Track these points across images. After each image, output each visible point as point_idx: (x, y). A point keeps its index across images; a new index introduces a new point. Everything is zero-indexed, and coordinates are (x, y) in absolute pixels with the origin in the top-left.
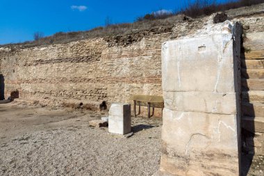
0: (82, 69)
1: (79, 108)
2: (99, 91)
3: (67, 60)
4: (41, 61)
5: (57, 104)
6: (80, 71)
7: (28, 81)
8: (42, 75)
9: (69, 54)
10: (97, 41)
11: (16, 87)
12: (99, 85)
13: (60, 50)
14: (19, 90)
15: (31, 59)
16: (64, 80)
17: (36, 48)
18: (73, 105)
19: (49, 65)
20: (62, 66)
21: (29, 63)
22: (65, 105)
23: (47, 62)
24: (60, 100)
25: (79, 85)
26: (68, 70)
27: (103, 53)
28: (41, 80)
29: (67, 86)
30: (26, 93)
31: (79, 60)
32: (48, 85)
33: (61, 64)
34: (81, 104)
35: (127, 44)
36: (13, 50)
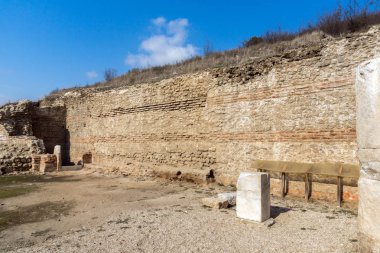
0: (179, 121)
1: (175, 179)
2: (205, 154)
3: (156, 107)
4: (121, 110)
5: (144, 173)
6: (176, 123)
7: (103, 140)
8: (122, 130)
9: (159, 99)
10: (201, 77)
11: (88, 148)
12: (204, 144)
13: (147, 93)
14: (93, 152)
15: (108, 107)
16: (153, 138)
17: (113, 92)
18: (167, 175)
19: (131, 116)
20: (151, 114)
21: (104, 113)
22: (156, 175)
23: (130, 111)
24: (150, 166)
25: (173, 145)
26: (158, 122)
27: (210, 95)
28: (122, 138)
29: (158, 147)
30: (102, 156)
31: (174, 106)
32: (131, 145)
33: (149, 113)
34: (179, 173)
35: (247, 79)
36: (83, 95)
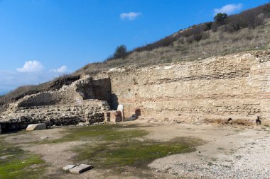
0: (224, 86)
1: (227, 123)
3: (201, 77)
4: (167, 80)
5: (197, 120)
6: (221, 87)
7: (151, 99)
8: (170, 93)
9: (204, 71)
10: (243, 57)
12: (248, 100)
13: (192, 68)
14: (141, 108)
15: (154, 78)
16: (200, 97)
17: (157, 68)
18: (219, 121)
19: (178, 83)
20: (196, 83)
21: (150, 82)
22: (207, 121)
23: (176, 80)
24: (201, 116)
25: (220, 102)
26: (206, 87)
27: (253, 68)
28: (169, 98)
29: (205, 103)
30: (149, 110)
31: (218, 76)
32: (179, 103)
33: (195, 81)
34: (230, 119)
36: (127, 70)
